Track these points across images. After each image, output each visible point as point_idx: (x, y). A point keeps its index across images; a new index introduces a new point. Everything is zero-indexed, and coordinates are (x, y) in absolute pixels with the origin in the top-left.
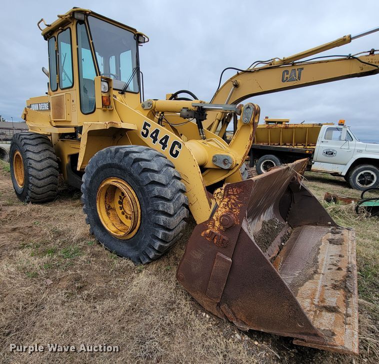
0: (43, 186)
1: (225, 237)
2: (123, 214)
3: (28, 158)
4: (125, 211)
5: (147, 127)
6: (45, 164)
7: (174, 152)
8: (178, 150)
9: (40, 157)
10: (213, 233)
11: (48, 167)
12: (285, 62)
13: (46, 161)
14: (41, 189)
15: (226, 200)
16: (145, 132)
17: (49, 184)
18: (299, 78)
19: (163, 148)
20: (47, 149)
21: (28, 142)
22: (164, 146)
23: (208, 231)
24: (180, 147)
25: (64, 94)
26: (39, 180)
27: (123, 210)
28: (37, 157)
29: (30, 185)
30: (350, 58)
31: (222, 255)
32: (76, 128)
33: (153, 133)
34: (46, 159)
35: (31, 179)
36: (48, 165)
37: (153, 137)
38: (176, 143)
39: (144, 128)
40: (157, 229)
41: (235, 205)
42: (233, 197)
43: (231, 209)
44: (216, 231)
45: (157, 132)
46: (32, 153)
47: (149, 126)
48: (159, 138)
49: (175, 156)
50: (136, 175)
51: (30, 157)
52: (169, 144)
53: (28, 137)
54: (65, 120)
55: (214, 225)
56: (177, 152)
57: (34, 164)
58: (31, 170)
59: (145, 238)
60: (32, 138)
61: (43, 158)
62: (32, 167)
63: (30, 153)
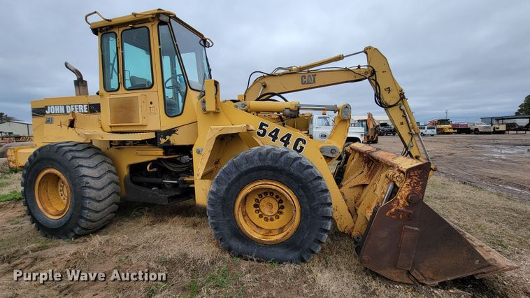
0: (103, 210)
1: (410, 211)
2: (261, 216)
3: (83, 176)
4: (263, 214)
5: (264, 127)
6: (105, 180)
7: (298, 148)
8: (303, 145)
9: (99, 171)
10: (399, 210)
11: (109, 184)
12: (301, 69)
13: (106, 177)
14: (100, 214)
15: (409, 181)
16: (261, 132)
17: (110, 205)
18: (315, 82)
19: (285, 145)
20: (103, 161)
21: (77, 154)
22: (286, 143)
23: (393, 210)
24: (305, 143)
25: (139, 95)
26: (99, 201)
27: (260, 213)
28: (94, 173)
29: (86, 211)
30: (347, 70)
31: (408, 227)
32: (156, 132)
33: (273, 132)
34: (105, 174)
35: (89, 203)
36: (109, 181)
37: (272, 136)
38: (299, 140)
39: (261, 128)
40: (324, 222)
41: (418, 183)
42: (414, 177)
43: (414, 187)
44: (401, 208)
45: (277, 131)
46: (86, 169)
47: (267, 126)
48: (280, 136)
49: (300, 151)
50: (296, 173)
51: (86, 173)
52: (292, 141)
53: (74, 148)
54: (140, 123)
55: (398, 204)
56: (302, 148)
57: (92, 182)
58: (88, 190)
59: (309, 234)
60: (81, 149)
61: (102, 172)
62: (90, 187)
63: (83, 168)
